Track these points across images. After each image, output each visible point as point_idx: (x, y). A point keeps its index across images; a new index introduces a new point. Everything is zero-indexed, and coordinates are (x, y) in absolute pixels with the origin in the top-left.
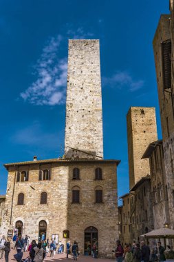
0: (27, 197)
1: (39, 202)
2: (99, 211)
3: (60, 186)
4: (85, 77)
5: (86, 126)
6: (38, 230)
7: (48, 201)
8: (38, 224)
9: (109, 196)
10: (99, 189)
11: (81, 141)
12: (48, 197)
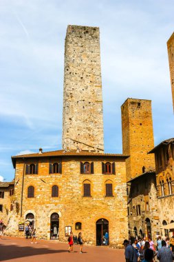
0: (37, 190)
1: (51, 195)
2: (109, 204)
3: (71, 180)
4: (85, 66)
5: (86, 117)
6: (50, 222)
7: (60, 194)
8: (49, 216)
9: (119, 190)
10: (108, 182)
11: (82, 133)
12: (60, 190)
